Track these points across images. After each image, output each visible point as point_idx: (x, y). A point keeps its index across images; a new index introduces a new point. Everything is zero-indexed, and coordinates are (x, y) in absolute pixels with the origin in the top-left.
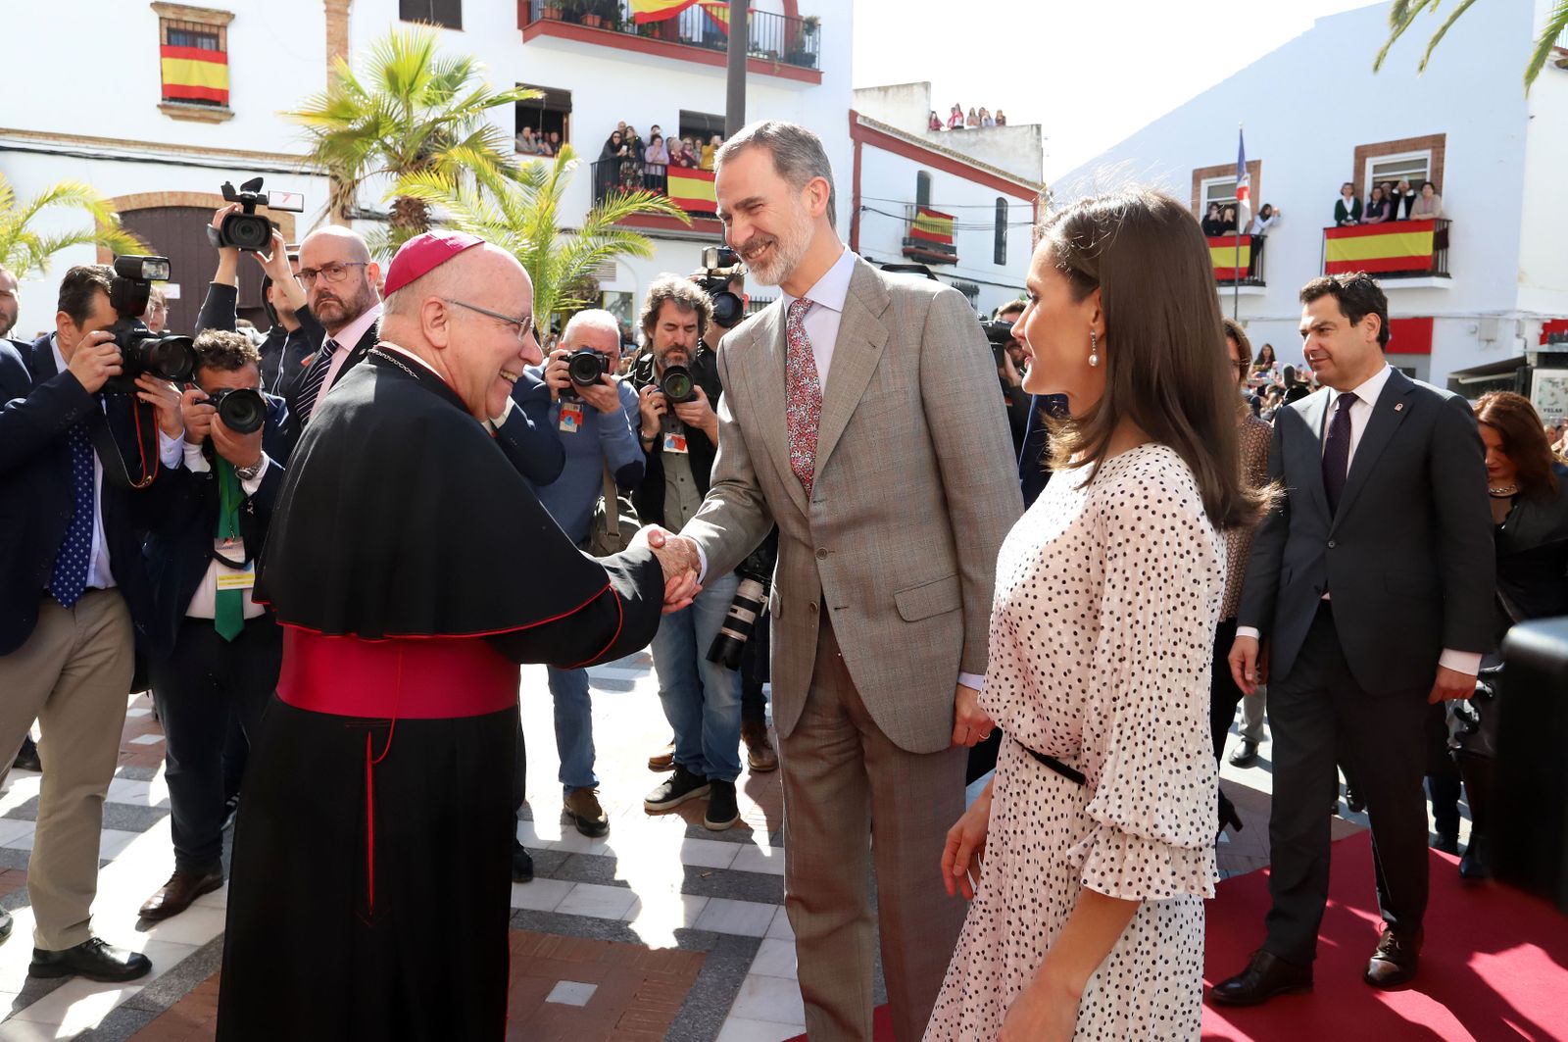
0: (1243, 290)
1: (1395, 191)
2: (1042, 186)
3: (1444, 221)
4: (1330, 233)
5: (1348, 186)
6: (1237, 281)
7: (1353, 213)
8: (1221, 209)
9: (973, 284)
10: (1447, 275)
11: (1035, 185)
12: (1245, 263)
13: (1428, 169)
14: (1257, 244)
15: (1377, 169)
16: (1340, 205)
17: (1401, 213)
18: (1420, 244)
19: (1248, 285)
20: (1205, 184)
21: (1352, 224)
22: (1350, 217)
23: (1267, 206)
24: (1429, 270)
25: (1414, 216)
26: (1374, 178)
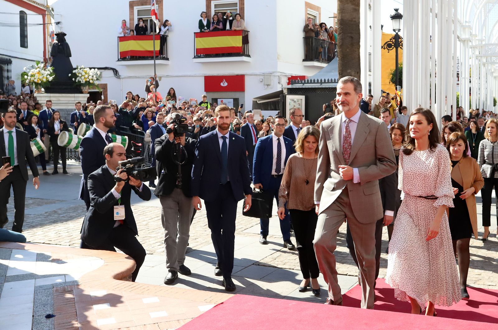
0: (158, 62)
1: (225, 17)
2: (48, 7)
3: (246, 31)
4: (197, 35)
5: (205, 14)
6: (154, 57)
7: (206, 26)
8: (145, 21)
9: (8, 58)
10: (249, 56)
11: (43, 5)
12: (158, 48)
13: (238, 8)
14: (164, 40)
15: (216, 6)
16: (201, 22)
17: (228, 27)
18: (236, 41)
19: (161, 59)
20: (136, 9)
21: (207, 31)
22: (206, 28)
23: (167, 21)
24: (242, 53)
25: (233, 28)
26: (215, 10)
